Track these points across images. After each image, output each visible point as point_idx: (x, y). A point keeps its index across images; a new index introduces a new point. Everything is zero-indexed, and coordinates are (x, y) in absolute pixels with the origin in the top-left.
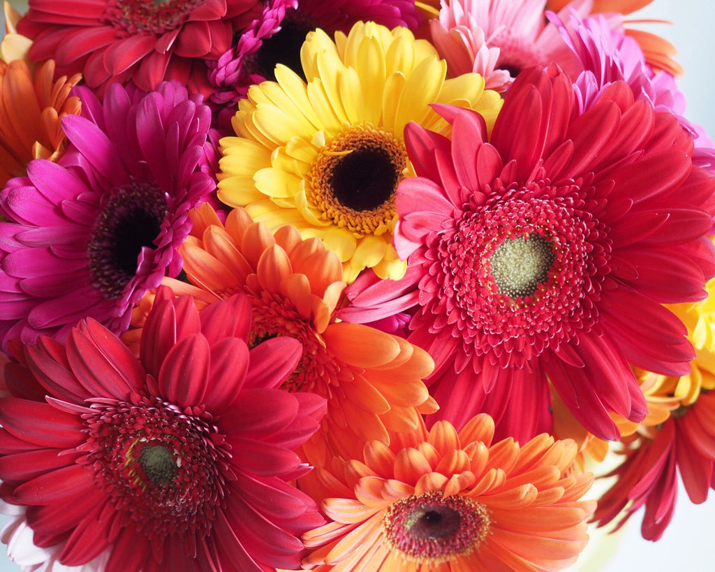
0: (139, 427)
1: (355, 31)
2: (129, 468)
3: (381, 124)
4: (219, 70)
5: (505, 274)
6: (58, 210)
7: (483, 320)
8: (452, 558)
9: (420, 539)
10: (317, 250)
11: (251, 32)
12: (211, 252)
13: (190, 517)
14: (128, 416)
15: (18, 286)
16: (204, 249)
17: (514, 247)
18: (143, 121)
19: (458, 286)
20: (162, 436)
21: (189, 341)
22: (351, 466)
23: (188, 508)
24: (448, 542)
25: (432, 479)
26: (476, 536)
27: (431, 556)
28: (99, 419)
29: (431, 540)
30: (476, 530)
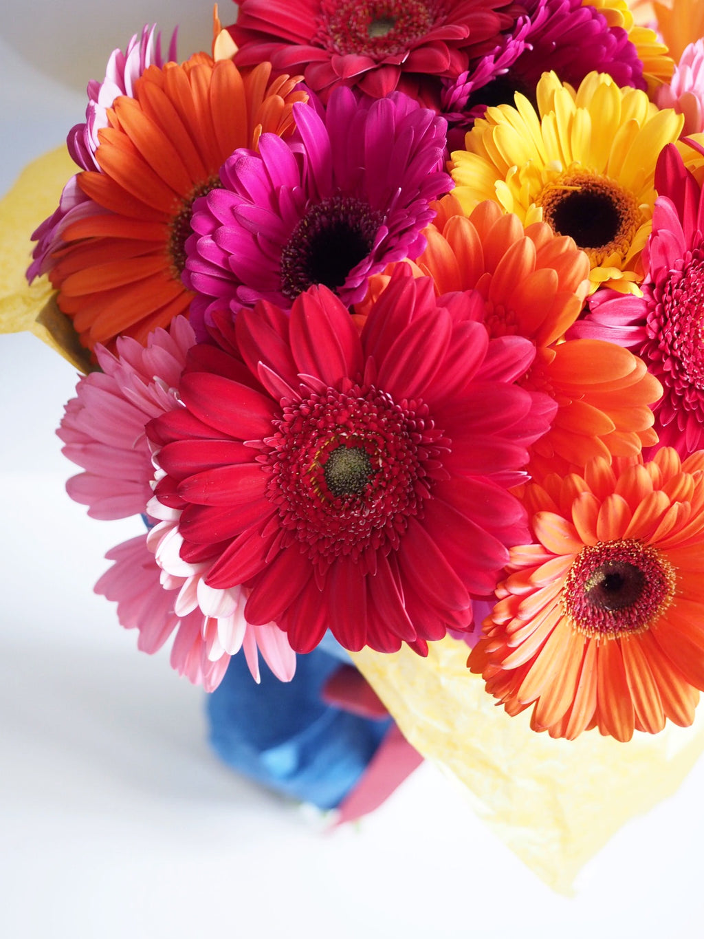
0: (342, 420)
1: (589, 80)
2: (311, 474)
3: (605, 172)
4: (455, 88)
6: (274, 195)
7: (696, 375)
8: (624, 635)
9: (595, 608)
10: (567, 250)
11: (492, 57)
12: (451, 243)
13: (374, 531)
14: (332, 407)
15: (225, 262)
16: (445, 238)
18: (374, 123)
19: (678, 333)
20: (366, 432)
21: (433, 315)
22: (572, 480)
23: (375, 521)
24: (624, 614)
25: (657, 499)
26: (656, 609)
27: (603, 629)
28: (297, 408)
29: (606, 610)
30: (658, 601)
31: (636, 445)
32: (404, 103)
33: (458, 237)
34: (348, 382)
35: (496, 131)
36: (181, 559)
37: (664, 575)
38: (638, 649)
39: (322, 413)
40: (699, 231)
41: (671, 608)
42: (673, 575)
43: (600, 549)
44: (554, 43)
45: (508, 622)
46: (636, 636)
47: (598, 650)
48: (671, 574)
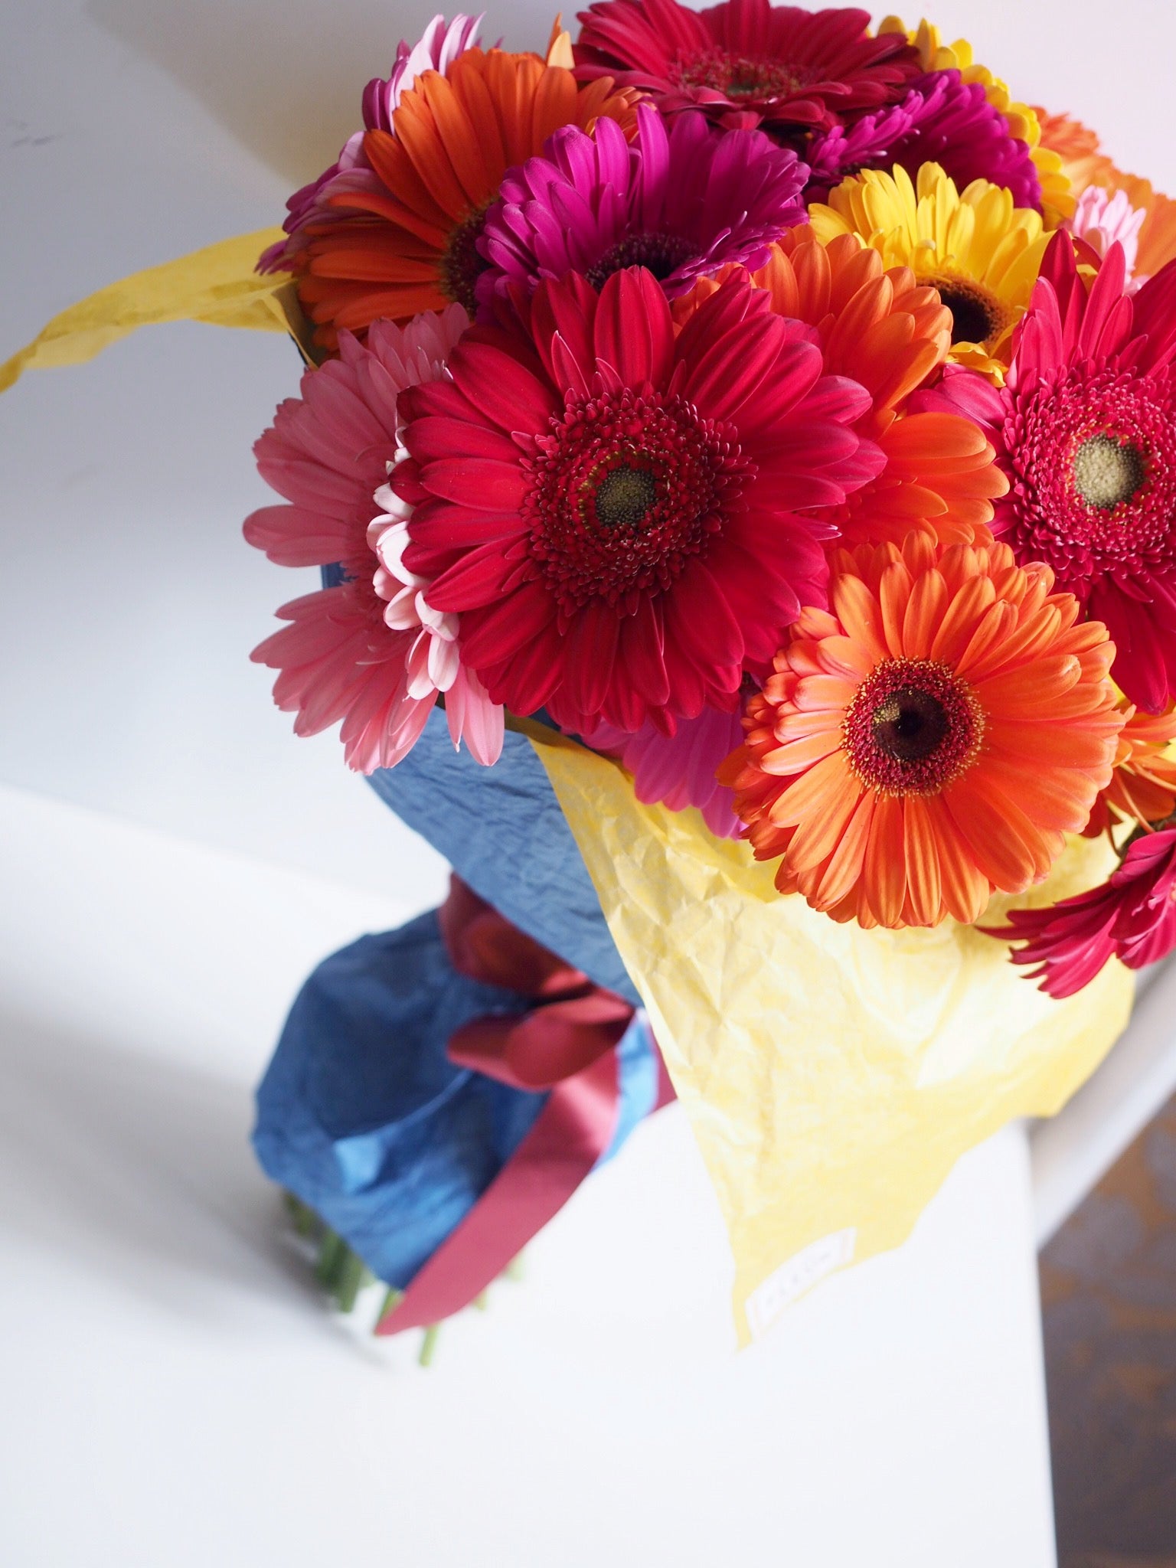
0: (634, 430)
1: (977, 186)
2: (581, 494)
3: (982, 280)
4: (827, 139)
5: (1085, 477)
6: (597, 191)
7: (1050, 510)
8: (911, 795)
9: (881, 750)
10: (930, 304)
12: (797, 271)
13: (643, 569)
14: (624, 414)
15: (530, 239)
16: (792, 262)
17: (1103, 452)
18: (725, 151)
19: (1038, 458)
20: (658, 449)
21: (767, 319)
22: (887, 548)
23: (646, 556)
24: (914, 766)
25: (982, 586)
26: (955, 765)
27: (885, 780)
28: (583, 408)
29: (894, 757)
30: (959, 754)
31: (968, 535)
32: (763, 143)
33: (806, 264)
34: (650, 387)
35: (868, 191)
36: (401, 564)
37: (971, 723)
38: (923, 813)
39: (610, 420)
40: (1079, 346)
41: (973, 768)
42: (982, 723)
43: (902, 665)
44: (945, 138)
45: (781, 703)
46: (925, 800)
47: (875, 806)
48: (980, 722)
